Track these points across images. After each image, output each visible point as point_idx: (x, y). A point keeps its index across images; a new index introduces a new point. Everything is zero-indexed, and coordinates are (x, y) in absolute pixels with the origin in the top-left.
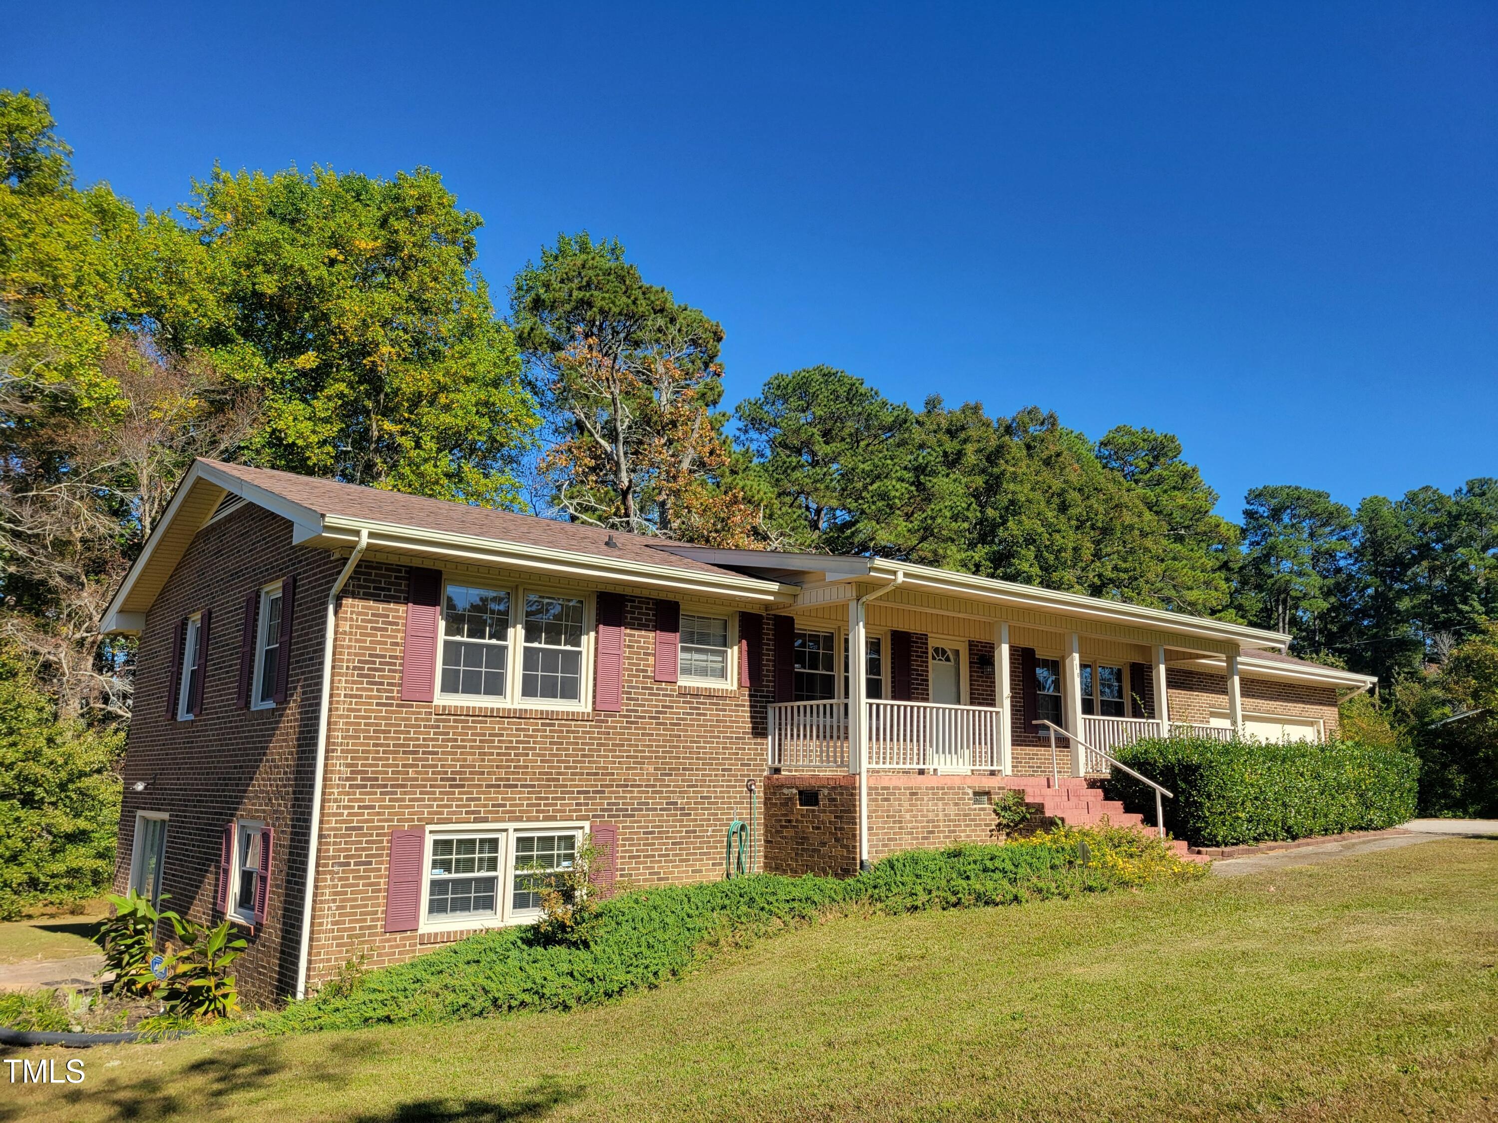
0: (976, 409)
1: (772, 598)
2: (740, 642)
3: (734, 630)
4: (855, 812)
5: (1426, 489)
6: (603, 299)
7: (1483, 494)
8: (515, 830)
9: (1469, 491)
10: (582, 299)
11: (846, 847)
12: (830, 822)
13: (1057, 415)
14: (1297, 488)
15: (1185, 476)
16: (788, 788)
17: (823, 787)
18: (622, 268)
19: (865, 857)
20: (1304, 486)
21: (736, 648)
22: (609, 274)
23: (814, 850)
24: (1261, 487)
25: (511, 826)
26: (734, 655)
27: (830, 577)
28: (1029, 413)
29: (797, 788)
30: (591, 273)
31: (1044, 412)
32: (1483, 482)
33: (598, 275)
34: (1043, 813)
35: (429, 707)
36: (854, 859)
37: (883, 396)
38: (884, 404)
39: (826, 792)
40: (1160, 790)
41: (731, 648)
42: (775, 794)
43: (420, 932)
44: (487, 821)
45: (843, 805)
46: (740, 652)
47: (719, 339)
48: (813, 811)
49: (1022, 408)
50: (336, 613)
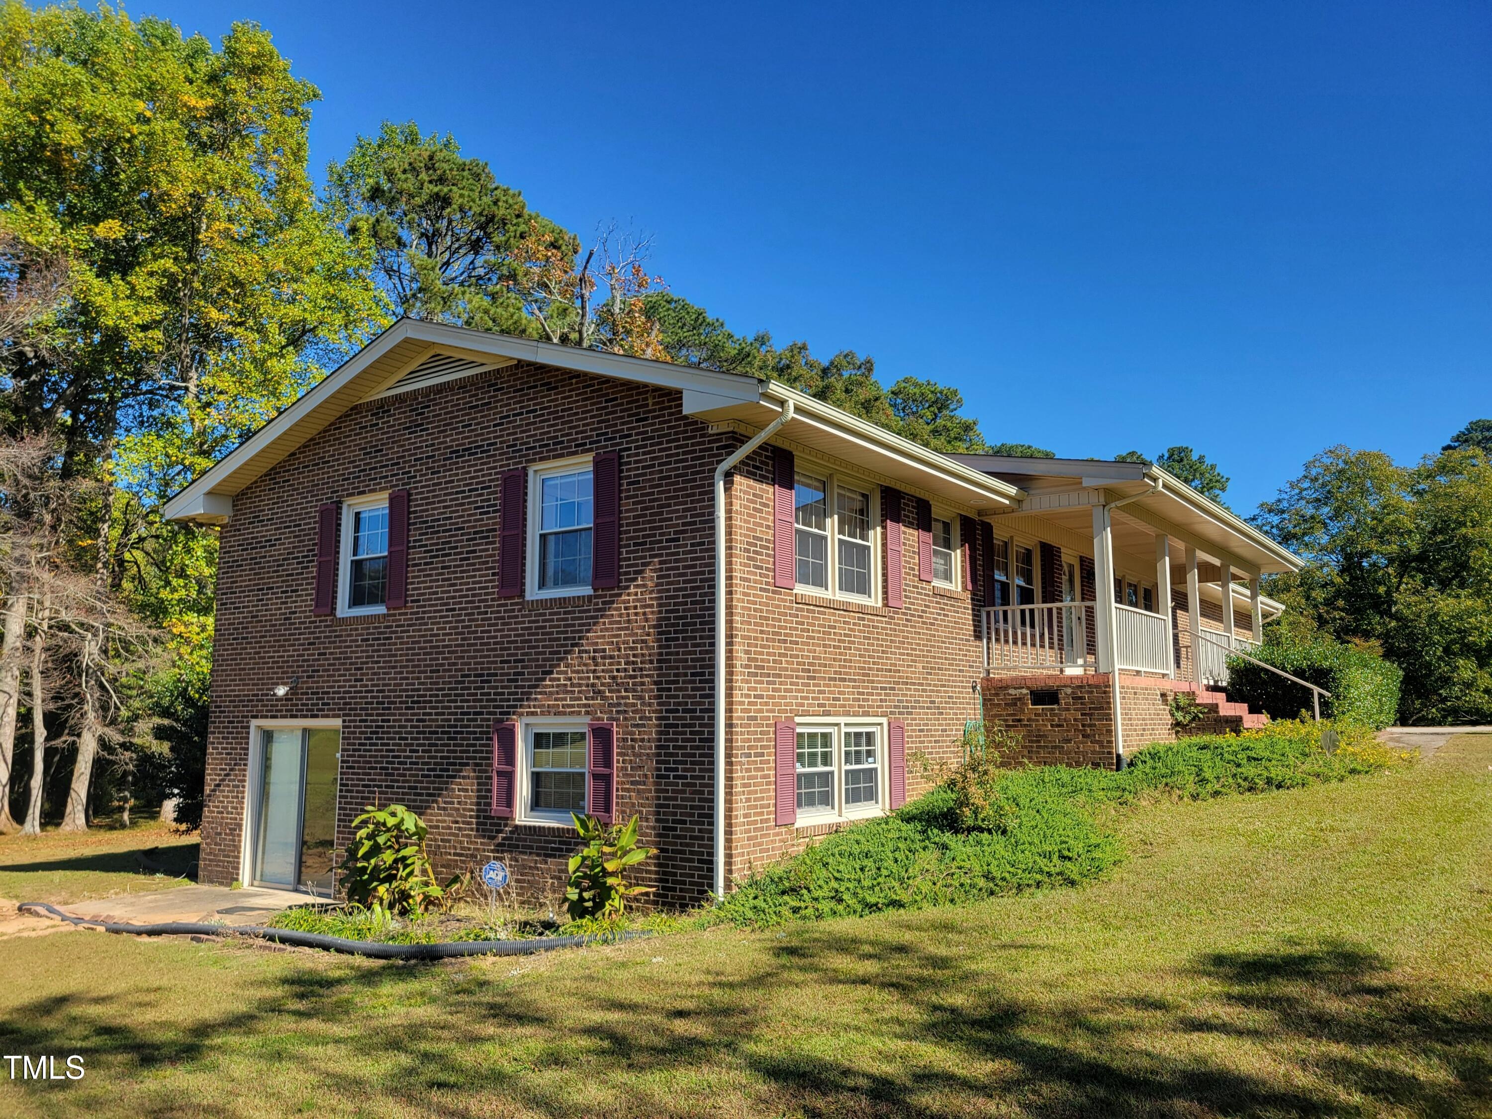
0: (804, 348)
1: (1007, 502)
2: (962, 546)
3: (956, 534)
4: (1110, 709)
5: (1132, 454)
6: (462, 196)
7: (1182, 460)
8: (846, 725)
9: (1169, 458)
10: (437, 194)
11: (1100, 743)
12: (1075, 720)
13: (873, 361)
14: (1029, 447)
15: (967, 428)
16: (1015, 688)
17: (1065, 686)
18: (477, 165)
19: (1121, 751)
20: (1035, 446)
21: (959, 551)
22: (463, 170)
23: (1055, 747)
24: (999, 445)
25: (842, 720)
26: (957, 557)
27: (1086, 483)
28: (846, 356)
29: (1028, 688)
30: (446, 166)
31: (861, 358)
32: (1181, 450)
33: (451, 170)
34: (1217, 712)
35: (791, 595)
36: (1110, 753)
37: (728, 328)
38: (730, 336)
39: (1069, 691)
40: (1316, 690)
41: (954, 551)
42: (997, 695)
43: (797, 825)
44: (829, 715)
45: (1093, 703)
46: (963, 555)
47: (576, 253)
48: (1053, 709)
49: (838, 353)
50: (727, 490)
